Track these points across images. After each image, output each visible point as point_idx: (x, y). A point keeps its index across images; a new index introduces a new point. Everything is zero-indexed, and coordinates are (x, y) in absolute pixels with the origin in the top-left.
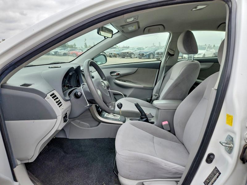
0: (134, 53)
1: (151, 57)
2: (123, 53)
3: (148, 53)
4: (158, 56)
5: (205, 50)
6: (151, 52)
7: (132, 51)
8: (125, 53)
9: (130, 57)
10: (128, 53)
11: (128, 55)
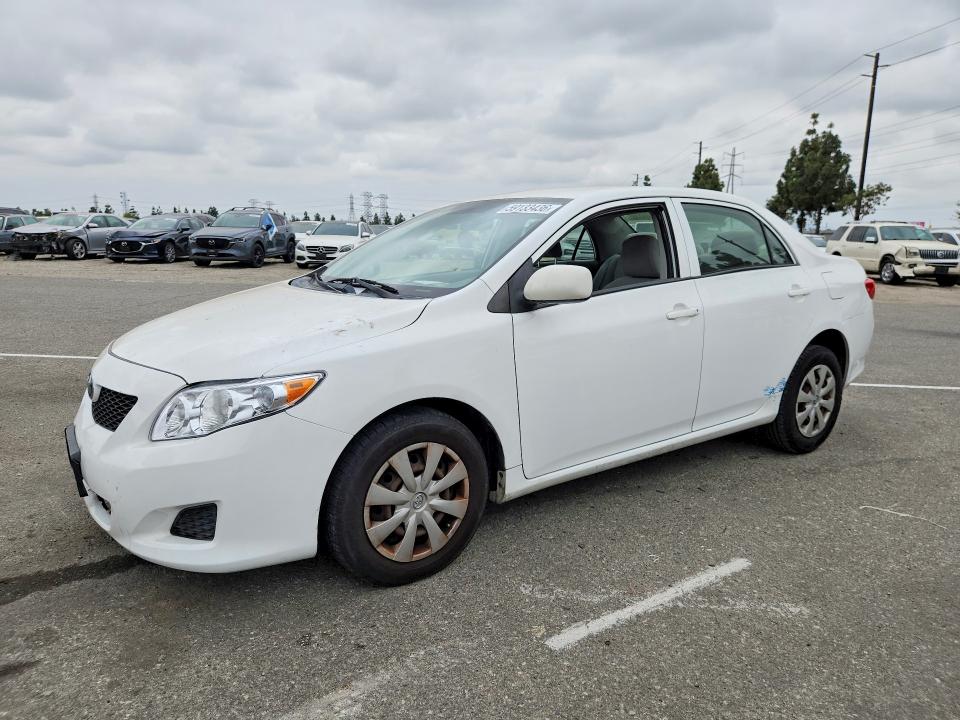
0: (83, 237)
1: (169, 256)
2: (27, 235)
3: (157, 241)
4: (205, 251)
5: (357, 235)
6: (167, 236)
7: (71, 230)
8: (39, 236)
9: (64, 252)
10: (52, 236)
11: (54, 246)
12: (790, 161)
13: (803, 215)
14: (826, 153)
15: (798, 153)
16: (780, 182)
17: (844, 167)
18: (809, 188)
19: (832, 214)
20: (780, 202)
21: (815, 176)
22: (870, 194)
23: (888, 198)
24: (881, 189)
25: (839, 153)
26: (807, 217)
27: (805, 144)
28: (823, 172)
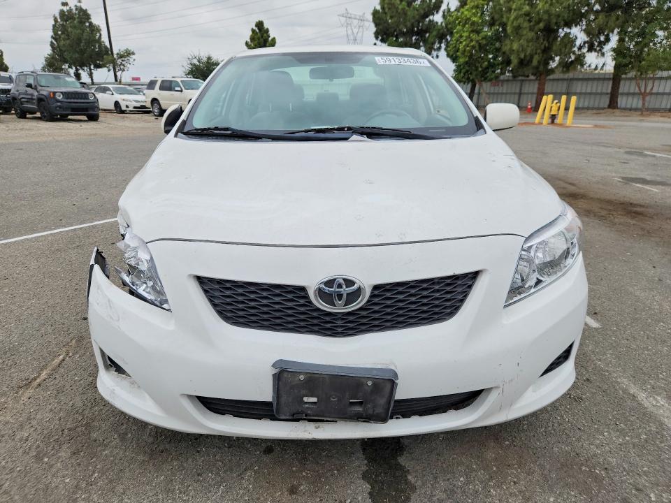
12: (54, 26)
13: (77, 70)
14: (81, 23)
15: (59, 20)
16: (52, 42)
17: (98, 34)
18: (77, 49)
19: (99, 70)
20: (56, 59)
21: (79, 40)
22: (121, 56)
23: (134, 60)
24: (128, 53)
25: (91, 23)
26: (81, 71)
27: (62, 13)
28: (85, 37)
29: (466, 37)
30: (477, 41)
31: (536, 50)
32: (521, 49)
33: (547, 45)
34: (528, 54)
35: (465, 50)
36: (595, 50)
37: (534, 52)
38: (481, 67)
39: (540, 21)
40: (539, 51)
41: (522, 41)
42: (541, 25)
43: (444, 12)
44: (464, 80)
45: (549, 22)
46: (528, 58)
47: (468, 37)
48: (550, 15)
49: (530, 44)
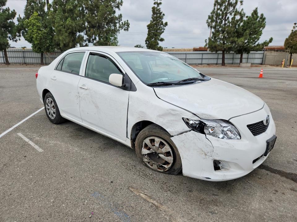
29: (36, 32)
30: (41, 34)
31: (70, 40)
32: (63, 40)
33: (73, 39)
34: (67, 42)
35: (37, 38)
36: (91, 42)
37: (69, 41)
38: (46, 46)
39: (69, 29)
40: (71, 41)
41: (63, 36)
42: (70, 30)
43: (18, 18)
44: (38, 51)
45: (72, 30)
46: (67, 44)
47: (37, 32)
48: (72, 27)
49: (67, 38)
